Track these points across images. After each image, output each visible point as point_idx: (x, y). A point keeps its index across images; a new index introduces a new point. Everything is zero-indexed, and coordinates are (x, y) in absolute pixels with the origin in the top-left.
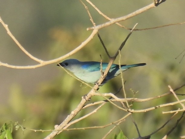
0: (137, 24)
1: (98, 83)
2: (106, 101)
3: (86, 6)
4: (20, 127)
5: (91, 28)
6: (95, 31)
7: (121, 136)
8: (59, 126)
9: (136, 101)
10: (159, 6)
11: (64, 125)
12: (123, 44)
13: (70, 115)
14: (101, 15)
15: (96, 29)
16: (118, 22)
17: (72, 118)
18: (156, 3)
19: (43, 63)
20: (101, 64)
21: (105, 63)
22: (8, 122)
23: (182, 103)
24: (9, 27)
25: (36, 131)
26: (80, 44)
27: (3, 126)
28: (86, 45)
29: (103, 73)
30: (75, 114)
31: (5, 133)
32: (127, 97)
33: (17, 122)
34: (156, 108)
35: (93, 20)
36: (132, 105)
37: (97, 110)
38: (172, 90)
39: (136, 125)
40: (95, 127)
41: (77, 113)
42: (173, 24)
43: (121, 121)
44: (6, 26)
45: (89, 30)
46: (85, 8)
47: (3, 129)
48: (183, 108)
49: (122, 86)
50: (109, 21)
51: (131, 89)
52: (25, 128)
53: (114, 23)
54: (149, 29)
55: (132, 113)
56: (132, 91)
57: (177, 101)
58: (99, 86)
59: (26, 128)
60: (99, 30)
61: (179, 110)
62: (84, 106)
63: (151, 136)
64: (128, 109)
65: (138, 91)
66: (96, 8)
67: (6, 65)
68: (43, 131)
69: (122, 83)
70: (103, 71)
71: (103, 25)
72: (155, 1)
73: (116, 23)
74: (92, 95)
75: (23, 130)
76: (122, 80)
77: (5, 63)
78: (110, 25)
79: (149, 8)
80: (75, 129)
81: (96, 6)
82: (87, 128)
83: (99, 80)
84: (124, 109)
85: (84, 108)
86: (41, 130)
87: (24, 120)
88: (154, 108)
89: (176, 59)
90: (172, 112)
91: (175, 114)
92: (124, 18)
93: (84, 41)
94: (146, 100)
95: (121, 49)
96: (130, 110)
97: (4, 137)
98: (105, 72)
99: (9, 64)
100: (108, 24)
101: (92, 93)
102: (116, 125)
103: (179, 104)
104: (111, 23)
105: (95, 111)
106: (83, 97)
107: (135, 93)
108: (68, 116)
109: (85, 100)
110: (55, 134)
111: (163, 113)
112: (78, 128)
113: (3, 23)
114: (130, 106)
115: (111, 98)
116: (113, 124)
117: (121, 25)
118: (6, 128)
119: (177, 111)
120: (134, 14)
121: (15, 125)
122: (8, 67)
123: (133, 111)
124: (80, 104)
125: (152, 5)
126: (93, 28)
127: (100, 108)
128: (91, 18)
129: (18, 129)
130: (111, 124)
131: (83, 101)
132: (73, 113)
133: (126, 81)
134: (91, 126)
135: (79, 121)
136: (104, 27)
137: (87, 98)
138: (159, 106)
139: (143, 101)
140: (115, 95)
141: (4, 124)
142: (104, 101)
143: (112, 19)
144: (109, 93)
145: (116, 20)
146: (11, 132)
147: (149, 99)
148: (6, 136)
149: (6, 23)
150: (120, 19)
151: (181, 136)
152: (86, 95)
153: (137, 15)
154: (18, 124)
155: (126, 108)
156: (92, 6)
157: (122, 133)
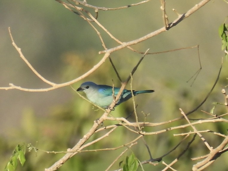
0: (149, 49)
1: (110, 108)
2: (118, 125)
3: (99, 32)
4: (33, 148)
5: (103, 52)
6: (107, 55)
7: (133, 157)
8: (72, 149)
9: (148, 125)
10: (170, 29)
11: (77, 149)
12: (135, 69)
13: (83, 139)
14: (113, 39)
15: (107, 53)
16: (130, 46)
17: (84, 142)
18: (168, 27)
19: (55, 86)
20: (113, 89)
21: (118, 88)
22: (21, 143)
23: (193, 125)
24: (22, 51)
25: (48, 153)
26: (92, 67)
27: (16, 148)
28: (98, 68)
29: (115, 98)
30: (88, 137)
31: (18, 154)
32: (139, 121)
33: (30, 144)
34: (167, 130)
35: (106, 46)
36: (143, 127)
37: (109, 134)
38: (183, 113)
39: (148, 148)
40: (107, 149)
41: (90, 137)
42: (185, 48)
43: (133, 143)
44: (19, 50)
45: (101, 54)
46: (98, 34)
47: (16, 150)
48: (194, 131)
49: (134, 110)
50: (120, 44)
51: (142, 112)
52: (37, 150)
53: (126, 47)
54: (160, 53)
55: (143, 135)
56: (144, 113)
57: (188, 123)
58: (111, 110)
59: (39, 150)
60: (111, 54)
61: (190, 133)
62: (96, 130)
63: (163, 158)
64: (139, 131)
65: (149, 114)
66: (108, 33)
67: (19, 88)
68: (55, 153)
69: (134, 107)
70: (115, 96)
71: (115, 49)
72: (166, 25)
73: (127, 47)
74: (104, 119)
75: (36, 151)
76: (134, 102)
77: (18, 86)
78: (122, 49)
79: (161, 31)
80: (87, 151)
81: (108, 30)
82: (98, 150)
83: (111, 104)
84: (135, 132)
85: (96, 132)
86: (53, 152)
87: (37, 142)
88: (165, 130)
89: (187, 82)
90: (183, 134)
91: (186, 137)
92: (135, 42)
93: (96, 64)
94: (157, 125)
95: (133, 73)
96: (141, 132)
97: (17, 158)
98: (117, 97)
99: (22, 87)
100: (119, 47)
101: (104, 117)
102: (128, 147)
103: (190, 126)
104: (123, 47)
105: (107, 134)
106: (95, 121)
107: (146, 115)
108: (81, 140)
109: (97, 124)
110: (68, 158)
111: (175, 135)
112: (90, 150)
113: (16, 47)
114: (141, 128)
115: (123, 122)
116: (124, 146)
117: (132, 49)
118: (19, 150)
119: (188, 134)
120: (145, 37)
121: (28, 147)
122: (21, 90)
123: (144, 133)
124: (92, 128)
125: (164, 29)
126: (105, 51)
127: (113, 131)
128: (103, 43)
129: (31, 150)
130: (123, 146)
131: (95, 125)
132: (85, 136)
133: (137, 105)
134: (103, 149)
135: (91, 145)
136: (116, 51)
137: (99, 122)
138: (170, 129)
139: (154, 126)
140: (126, 119)
141: (18, 146)
142: (116, 125)
143: (124, 43)
144: (121, 117)
145: (128, 43)
146: (24, 154)
147: (161, 124)
148: (19, 157)
149: (18, 47)
150: (132, 42)
151: (192, 158)
152: (98, 119)
153: (148, 39)
154: (30, 146)
155: (138, 130)
156: (104, 30)
157: (134, 154)
